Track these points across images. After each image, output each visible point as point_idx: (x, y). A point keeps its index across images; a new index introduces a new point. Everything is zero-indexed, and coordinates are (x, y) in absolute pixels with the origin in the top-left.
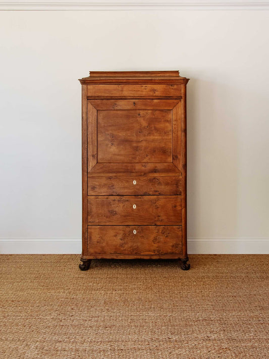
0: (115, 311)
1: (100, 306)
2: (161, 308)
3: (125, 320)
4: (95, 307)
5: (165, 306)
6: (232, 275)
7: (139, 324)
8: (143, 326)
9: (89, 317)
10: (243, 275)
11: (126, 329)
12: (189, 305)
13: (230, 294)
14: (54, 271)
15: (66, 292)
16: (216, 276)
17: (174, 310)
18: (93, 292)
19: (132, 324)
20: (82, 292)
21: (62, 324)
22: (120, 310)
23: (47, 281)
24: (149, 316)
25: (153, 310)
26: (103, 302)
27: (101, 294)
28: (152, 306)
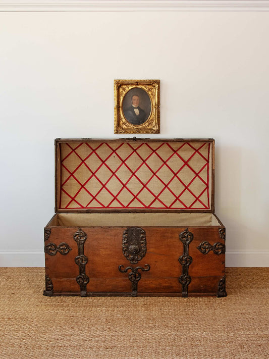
0: (117, 329)
1: (101, 325)
2: (166, 326)
3: (127, 340)
4: (96, 326)
5: (170, 324)
7: (142, 344)
8: (147, 347)
9: (90, 336)
11: (128, 350)
12: (195, 323)
13: (239, 311)
15: (65, 309)
17: (179, 328)
18: (93, 309)
19: (135, 344)
20: (82, 309)
22: (122, 328)
24: (153, 336)
25: (157, 328)
26: (105, 320)
27: (102, 311)
28: (157, 324)
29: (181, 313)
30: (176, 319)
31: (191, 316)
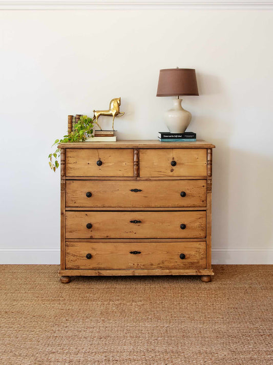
0: (111, 321)
1: (95, 317)
2: (159, 318)
3: (121, 331)
4: (91, 318)
5: (163, 317)
6: (235, 286)
7: (135, 335)
8: (139, 337)
9: (84, 327)
10: (247, 286)
11: (121, 339)
12: (187, 316)
13: (231, 306)
14: (50, 282)
15: (62, 303)
16: (219, 287)
17: (171, 321)
18: (89, 303)
19: (128, 335)
20: (78, 303)
21: (56, 335)
22: (116, 320)
23: (42, 292)
24: (146, 327)
25: (150, 320)
26: (100, 313)
27: (97, 304)
28: (150, 317)
29: (175, 307)
30: (169, 312)
31: (184, 310)
